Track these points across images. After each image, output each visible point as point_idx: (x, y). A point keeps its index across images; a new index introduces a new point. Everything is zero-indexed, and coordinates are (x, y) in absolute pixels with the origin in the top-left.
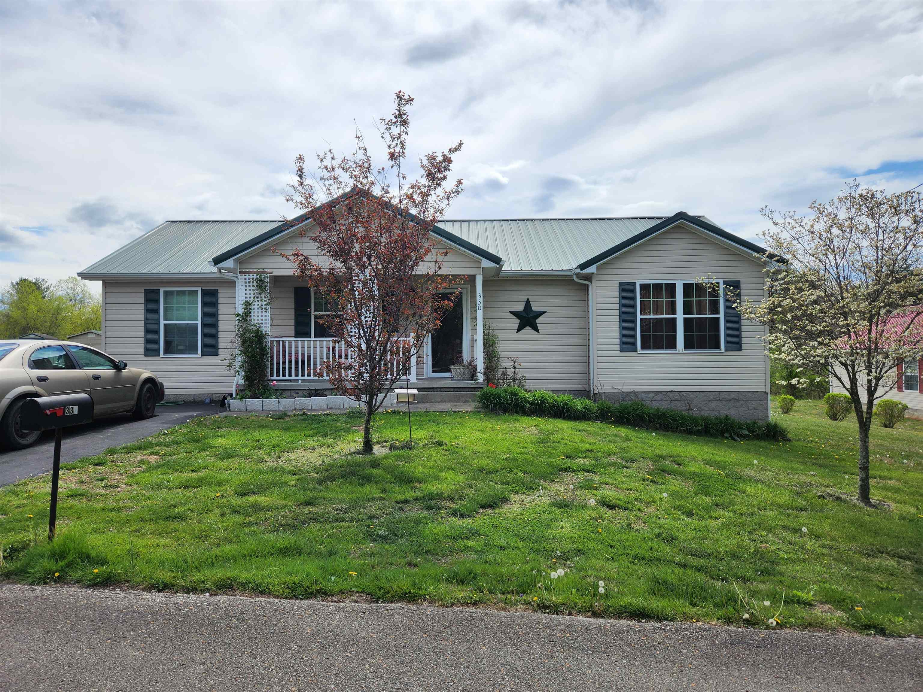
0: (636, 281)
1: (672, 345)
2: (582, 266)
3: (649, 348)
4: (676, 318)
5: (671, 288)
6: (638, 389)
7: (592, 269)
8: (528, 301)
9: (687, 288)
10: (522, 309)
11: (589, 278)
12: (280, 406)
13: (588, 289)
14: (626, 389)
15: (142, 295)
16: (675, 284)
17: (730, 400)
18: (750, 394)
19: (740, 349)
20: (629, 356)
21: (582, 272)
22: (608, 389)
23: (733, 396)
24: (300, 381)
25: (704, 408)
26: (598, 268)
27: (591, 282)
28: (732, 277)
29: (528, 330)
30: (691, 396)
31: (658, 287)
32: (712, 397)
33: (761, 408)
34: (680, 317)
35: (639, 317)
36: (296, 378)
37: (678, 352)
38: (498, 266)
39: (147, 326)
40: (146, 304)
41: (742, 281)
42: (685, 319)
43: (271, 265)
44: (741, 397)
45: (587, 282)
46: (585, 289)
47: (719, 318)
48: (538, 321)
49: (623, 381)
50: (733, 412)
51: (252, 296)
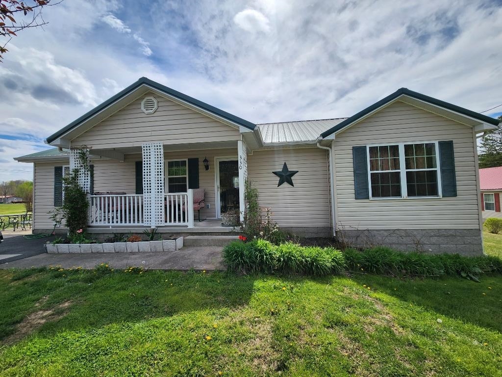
0: (366, 145)
1: (398, 193)
2: (324, 135)
3: (378, 196)
4: (400, 172)
5: (395, 149)
6: (370, 228)
7: (332, 137)
8: (285, 165)
9: (408, 148)
10: (281, 170)
11: (329, 144)
12: (81, 249)
13: (328, 154)
14: (361, 228)
15: (54, 170)
16: (398, 146)
17: (448, 236)
18: (465, 231)
19: (455, 195)
20: (362, 203)
21: (323, 139)
22: (347, 228)
23: (451, 233)
24: (111, 227)
25: (425, 242)
26: (336, 137)
27: (331, 148)
28: (446, 138)
29: (286, 185)
30: (415, 233)
31: (384, 149)
32: (432, 234)
33: (475, 242)
34: (403, 171)
35: (369, 172)
36: (109, 224)
37: (402, 198)
38: (253, 131)
39: (56, 188)
40: (56, 175)
41: (454, 141)
42: (407, 172)
43: (92, 142)
44: (458, 234)
45: (328, 148)
46: (326, 154)
47: (436, 171)
48: (293, 178)
49: (359, 222)
50: (452, 246)
51: (79, 165)
